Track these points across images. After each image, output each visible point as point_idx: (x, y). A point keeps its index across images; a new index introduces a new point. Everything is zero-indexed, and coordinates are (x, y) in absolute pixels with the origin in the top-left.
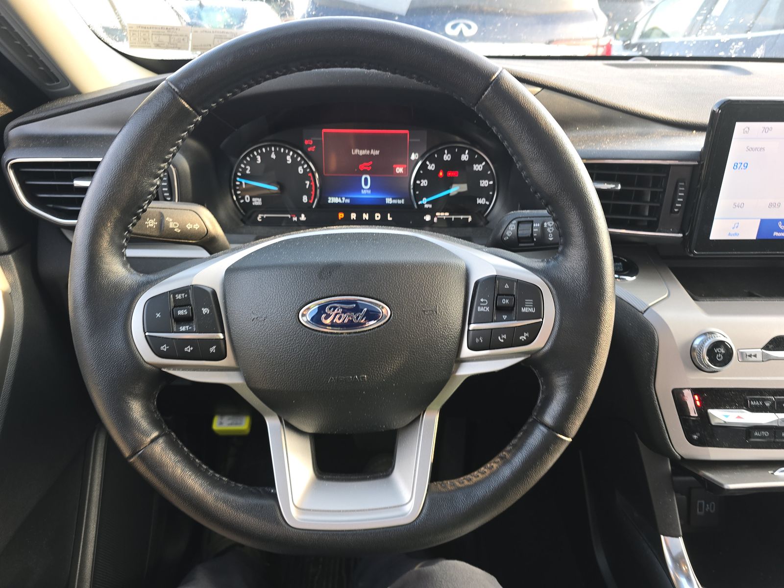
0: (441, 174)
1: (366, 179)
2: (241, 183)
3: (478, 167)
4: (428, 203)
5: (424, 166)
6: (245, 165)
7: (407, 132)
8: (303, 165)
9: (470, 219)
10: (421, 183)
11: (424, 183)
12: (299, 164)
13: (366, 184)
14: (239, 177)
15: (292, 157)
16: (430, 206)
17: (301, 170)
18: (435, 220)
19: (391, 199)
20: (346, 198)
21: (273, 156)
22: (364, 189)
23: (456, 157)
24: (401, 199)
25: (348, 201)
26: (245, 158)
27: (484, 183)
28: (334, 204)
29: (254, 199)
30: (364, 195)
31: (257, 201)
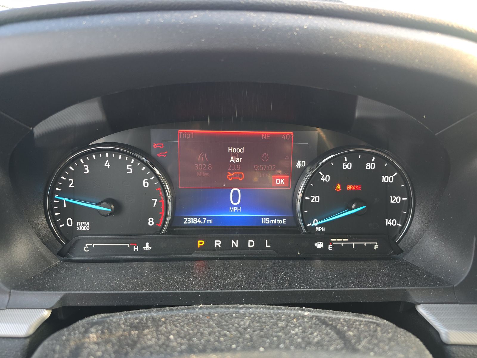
0: (338, 187)
1: (235, 193)
2: (61, 202)
3: (387, 179)
4: (319, 226)
5: (315, 177)
6: (67, 177)
7: (291, 132)
8: (148, 177)
9: (376, 247)
10: (312, 198)
11: (316, 199)
12: (144, 176)
13: (235, 200)
14: (58, 192)
15: (134, 166)
16: (323, 229)
17: (145, 183)
18: (330, 247)
19: (267, 219)
20: (208, 218)
21: (107, 165)
22: (232, 206)
23: (359, 165)
24: (281, 218)
25: (210, 221)
26: (66, 167)
27: (395, 200)
28: (192, 226)
29: (78, 223)
30: (232, 213)
31: (83, 225)
